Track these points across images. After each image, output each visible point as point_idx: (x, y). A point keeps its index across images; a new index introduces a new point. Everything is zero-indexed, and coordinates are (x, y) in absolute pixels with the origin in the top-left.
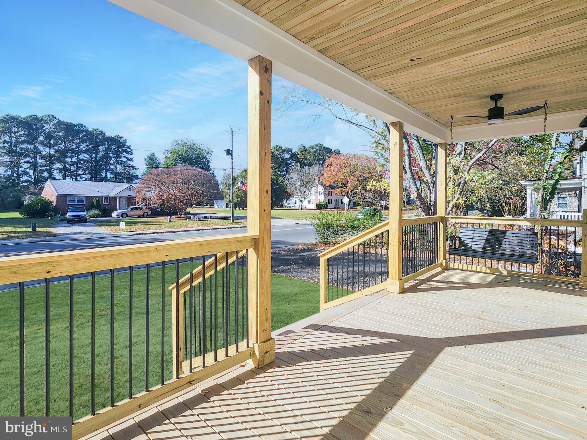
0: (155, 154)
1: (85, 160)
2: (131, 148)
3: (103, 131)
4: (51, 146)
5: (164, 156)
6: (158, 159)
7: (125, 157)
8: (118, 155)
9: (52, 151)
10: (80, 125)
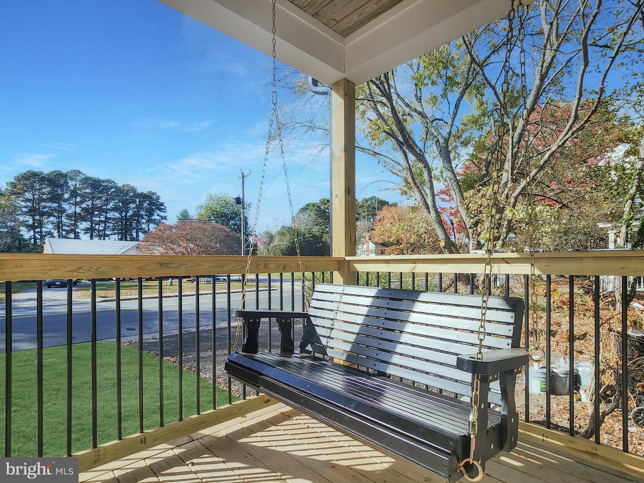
0: (188, 211)
1: (114, 219)
2: (165, 205)
3: (134, 187)
4: (76, 204)
5: (197, 213)
6: (191, 216)
7: (158, 215)
8: (150, 212)
9: (78, 210)
10: (109, 181)
